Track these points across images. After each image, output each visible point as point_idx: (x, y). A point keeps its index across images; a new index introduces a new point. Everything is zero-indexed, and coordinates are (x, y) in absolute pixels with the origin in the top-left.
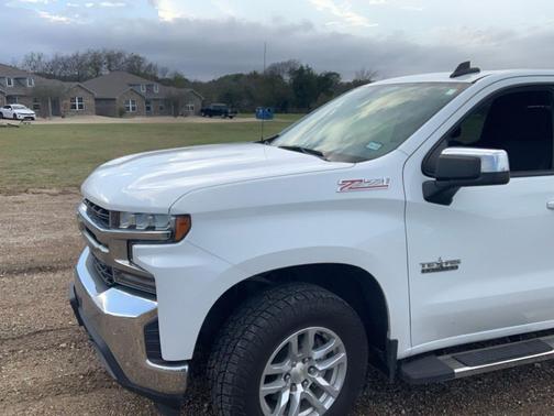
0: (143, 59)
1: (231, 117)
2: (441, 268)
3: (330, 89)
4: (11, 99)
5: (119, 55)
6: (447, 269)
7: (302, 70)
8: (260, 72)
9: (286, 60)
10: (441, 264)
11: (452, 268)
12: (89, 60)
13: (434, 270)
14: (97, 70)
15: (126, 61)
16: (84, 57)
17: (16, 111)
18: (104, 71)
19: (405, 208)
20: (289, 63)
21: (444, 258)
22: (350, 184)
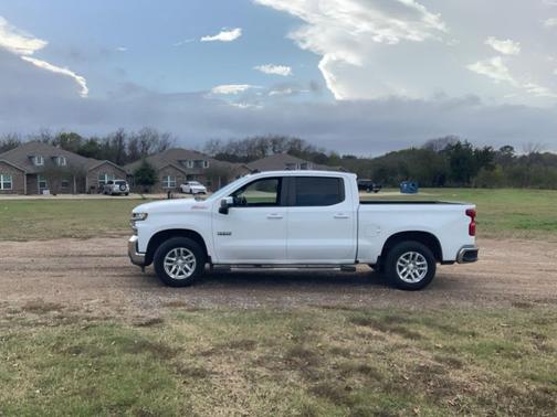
0: (303, 141)
1: (376, 192)
2: (224, 234)
3: (491, 163)
4: (190, 177)
5: (282, 139)
6: (227, 235)
7: (459, 145)
8: (419, 147)
10: (224, 232)
11: (229, 235)
12: (257, 144)
13: (222, 235)
14: (264, 152)
15: (289, 143)
16: (253, 141)
17: (193, 187)
18: (270, 152)
19: (212, 215)
20: (447, 139)
21: (226, 231)
22: (195, 207)
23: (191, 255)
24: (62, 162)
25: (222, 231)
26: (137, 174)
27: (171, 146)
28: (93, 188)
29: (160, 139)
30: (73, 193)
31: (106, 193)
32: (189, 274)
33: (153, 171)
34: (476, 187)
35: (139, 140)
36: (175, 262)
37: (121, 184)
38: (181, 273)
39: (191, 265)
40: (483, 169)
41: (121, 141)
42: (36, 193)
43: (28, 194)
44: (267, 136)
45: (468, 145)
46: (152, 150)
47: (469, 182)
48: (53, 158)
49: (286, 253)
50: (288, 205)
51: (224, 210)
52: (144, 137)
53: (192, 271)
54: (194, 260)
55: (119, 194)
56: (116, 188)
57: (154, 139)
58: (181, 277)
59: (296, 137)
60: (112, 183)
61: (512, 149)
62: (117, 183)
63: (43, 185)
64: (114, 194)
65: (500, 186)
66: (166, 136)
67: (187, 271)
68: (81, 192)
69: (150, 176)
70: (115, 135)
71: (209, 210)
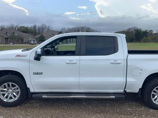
0: (91, 28)
2: (38, 74)
3: (147, 35)
5: (84, 28)
6: (39, 74)
7: (138, 30)
9: (133, 27)
10: (38, 73)
11: (41, 74)
13: (36, 74)
15: (86, 29)
19: (29, 61)
20: (134, 27)
21: (39, 72)
22: (18, 56)
23: (17, 86)
24: (16, 34)
25: (36, 72)
26: (39, 38)
27: (50, 30)
28: (26, 42)
29: (47, 28)
30: (19, 44)
31: (29, 44)
32: (16, 99)
33: (44, 37)
34: (142, 42)
35: (41, 28)
36: (7, 91)
37: (34, 41)
38: (11, 98)
39: (17, 93)
40: (145, 37)
41: (35, 28)
42: (8, 44)
43: (6, 44)
44: (80, 27)
45: (140, 30)
46: (45, 31)
47: (140, 41)
48: (14, 33)
49: (79, 86)
50: (80, 55)
51: (38, 58)
52: (42, 27)
53: (18, 97)
54: (19, 90)
55: (33, 44)
56: (32, 42)
57: (46, 27)
58: (11, 101)
59: (89, 27)
60: (31, 41)
61: (152, 31)
62: (33, 41)
63: (10, 41)
64: (32, 44)
65: (150, 42)
66: (49, 26)
67: (15, 97)
68: (22, 44)
69: (43, 38)
70: (33, 26)
71: (27, 58)
